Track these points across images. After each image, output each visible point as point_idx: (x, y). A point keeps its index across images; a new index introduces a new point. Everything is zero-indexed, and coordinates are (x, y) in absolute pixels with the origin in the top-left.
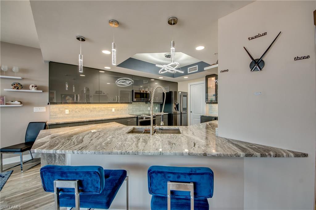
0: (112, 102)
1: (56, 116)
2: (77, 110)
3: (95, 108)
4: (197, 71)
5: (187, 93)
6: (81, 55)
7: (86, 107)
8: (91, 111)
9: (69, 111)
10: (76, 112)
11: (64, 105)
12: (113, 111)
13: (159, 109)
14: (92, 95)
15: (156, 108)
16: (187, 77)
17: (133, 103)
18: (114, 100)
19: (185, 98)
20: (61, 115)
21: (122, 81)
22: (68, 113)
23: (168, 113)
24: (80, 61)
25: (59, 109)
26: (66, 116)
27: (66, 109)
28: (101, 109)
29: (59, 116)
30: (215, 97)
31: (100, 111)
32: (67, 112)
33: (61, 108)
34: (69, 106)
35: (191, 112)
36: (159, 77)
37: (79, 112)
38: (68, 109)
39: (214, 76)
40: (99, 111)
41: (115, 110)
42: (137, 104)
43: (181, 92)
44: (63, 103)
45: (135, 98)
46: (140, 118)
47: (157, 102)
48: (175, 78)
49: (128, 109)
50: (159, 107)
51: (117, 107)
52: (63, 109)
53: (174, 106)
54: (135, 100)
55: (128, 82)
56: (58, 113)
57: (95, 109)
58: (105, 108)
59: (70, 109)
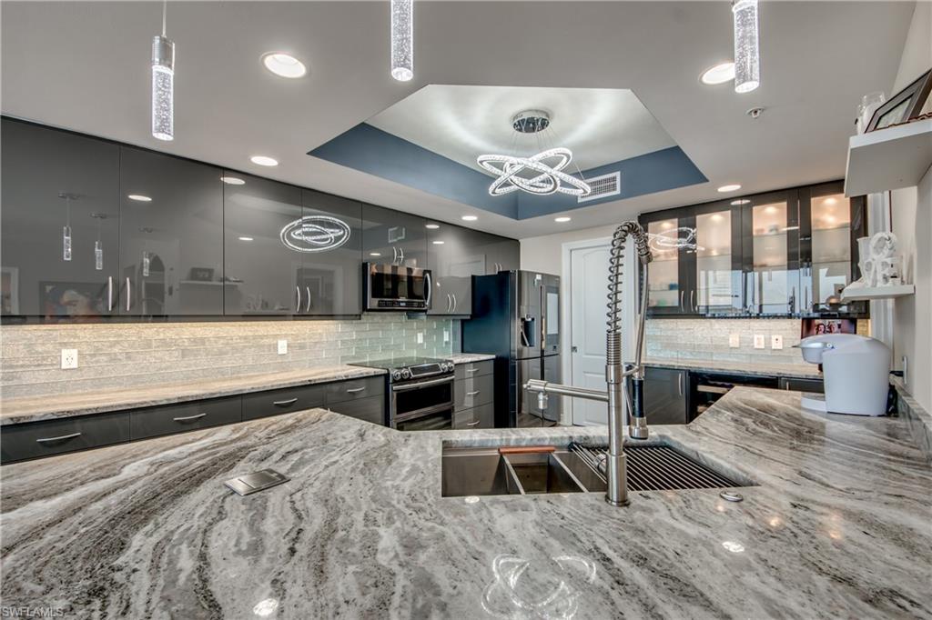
0: (259, 310)
1: (16, 382)
2: (116, 350)
3: (203, 341)
4: (618, 192)
5: (559, 277)
6: (162, 40)
7: (162, 336)
8: (184, 353)
9: (80, 353)
10: (113, 359)
11: (57, 326)
12: (280, 352)
13: (455, 339)
14: (176, 287)
15: (446, 337)
16: (567, 219)
17: (366, 317)
18: (266, 305)
19: (552, 297)
20: (41, 377)
21: (307, 228)
22: (75, 365)
23: (494, 356)
24: (160, 74)
25: (29, 346)
26: (64, 377)
27: (65, 345)
28: (227, 344)
29: (28, 378)
30: (677, 292)
31: (226, 353)
32: (69, 358)
33: (40, 341)
34: (81, 334)
35: (574, 349)
36: (460, 217)
37: (129, 358)
38: (73, 346)
39: (674, 217)
40: (221, 353)
41: (289, 346)
42: (376, 320)
43: (542, 274)
44: (47, 318)
45: (374, 296)
46: (399, 378)
47: (453, 312)
48: (522, 221)
49: (343, 342)
50: (454, 333)
51: (297, 336)
52: (49, 347)
53: (517, 327)
54: (373, 302)
55: (332, 233)
56: (22, 366)
57: (203, 343)
58: (245, 338)
59: (84, 347)
